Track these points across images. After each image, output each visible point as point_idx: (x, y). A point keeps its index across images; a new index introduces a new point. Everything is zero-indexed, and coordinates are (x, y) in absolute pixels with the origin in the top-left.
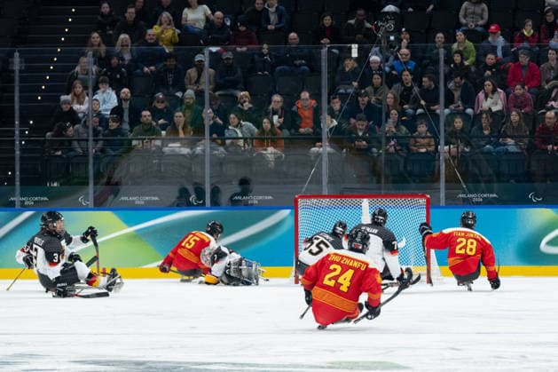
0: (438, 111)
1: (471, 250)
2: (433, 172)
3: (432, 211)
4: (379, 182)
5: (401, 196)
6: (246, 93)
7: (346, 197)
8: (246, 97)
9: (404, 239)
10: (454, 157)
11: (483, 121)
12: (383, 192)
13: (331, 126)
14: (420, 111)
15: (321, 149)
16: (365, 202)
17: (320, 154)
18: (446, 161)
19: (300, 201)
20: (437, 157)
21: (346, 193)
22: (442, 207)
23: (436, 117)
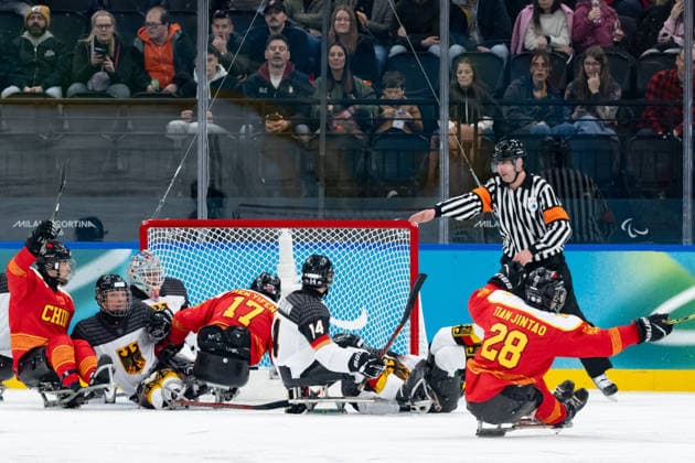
0: (435, 49)
1: (509, 356)
2: (425, 174)
3: (422, 254)
4: (313, 194)
5: (359, 224)
6: (43, 9)
7: (245, 224)
8: (42, 17)
9: (364, 312)
10: (467, 146)
11: (536, 71)
12: (320, 215)
13: (216, 77)
14: (397, 49)
15: (195, 124)
16: (286, 236)
17: (192, 135)
18: (451, 151)
19: (152, 233)
20: (433, 146)
21: (244, 217)
22: (444, 247)
23: (432, 61)
